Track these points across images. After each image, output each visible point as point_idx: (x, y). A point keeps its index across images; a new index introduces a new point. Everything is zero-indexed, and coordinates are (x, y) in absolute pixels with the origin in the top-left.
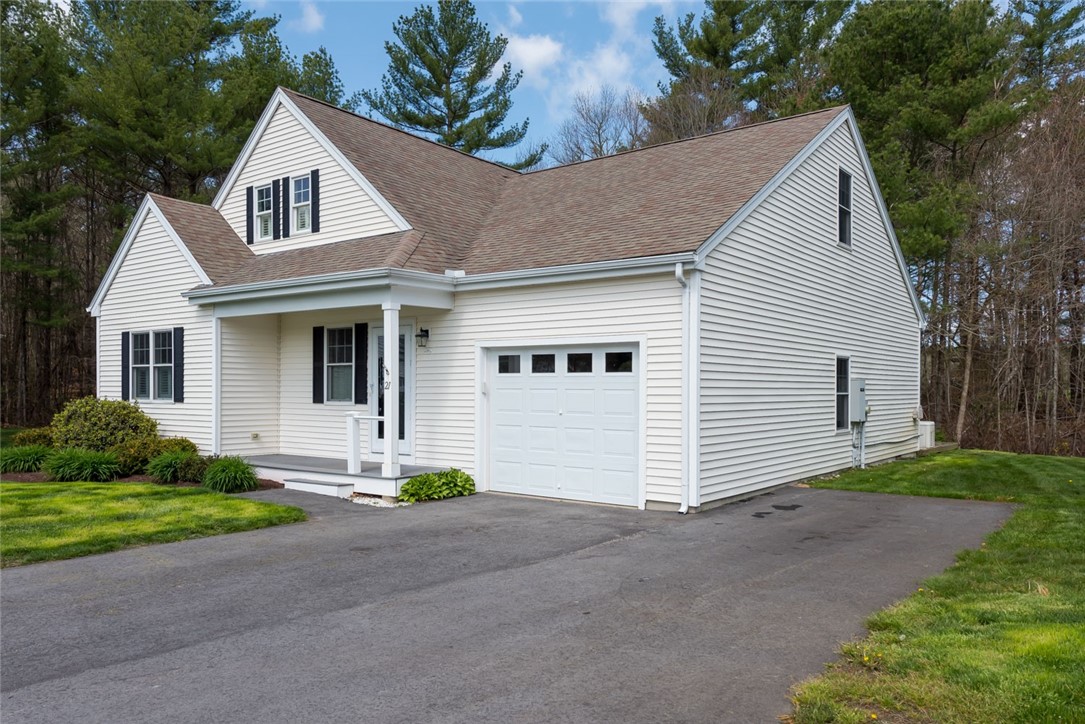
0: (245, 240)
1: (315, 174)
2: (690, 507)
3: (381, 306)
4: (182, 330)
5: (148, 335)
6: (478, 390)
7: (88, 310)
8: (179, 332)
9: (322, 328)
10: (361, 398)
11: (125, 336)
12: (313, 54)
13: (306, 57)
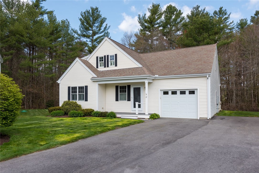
0: (96, 67)
1: (116, 55)
2: (209, 118)
3: (145, 82)
4: (87, 86)
5: (76, 87)
6: (159, 98)
7: (57, 82)
8: (86, 87)
9: (118, 86)
10: (129, 100)
11: (69, 88)
12: (63, 20)
13: (62, 21)
